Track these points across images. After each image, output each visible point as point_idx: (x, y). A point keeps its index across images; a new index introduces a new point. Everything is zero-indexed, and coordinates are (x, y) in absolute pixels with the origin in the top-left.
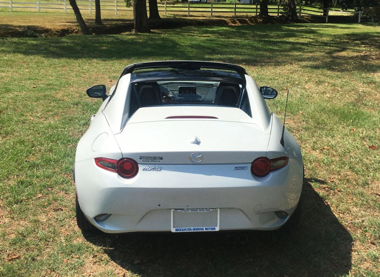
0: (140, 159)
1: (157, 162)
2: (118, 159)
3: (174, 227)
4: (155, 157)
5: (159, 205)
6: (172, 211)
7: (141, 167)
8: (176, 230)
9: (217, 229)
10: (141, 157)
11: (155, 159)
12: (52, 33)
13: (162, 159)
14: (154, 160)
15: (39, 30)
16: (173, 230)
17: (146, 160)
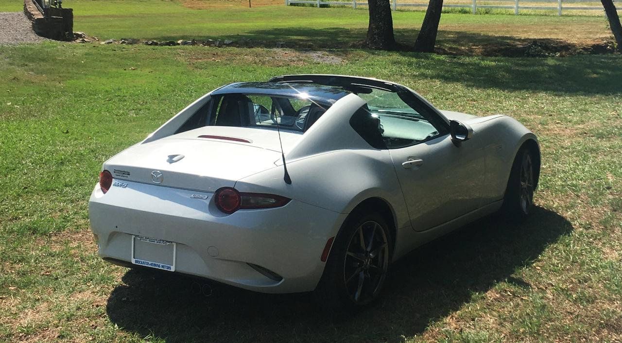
1: (125, 178)
3: (134, 258)
5: (117, 227)
6: (133, 237)
7: (114, 181)
8: (136, 261)
9: (173, 269)
11: (124, 174)
12: (575, 51)
13: (129, 175)
15: (552, 46)
16: (133, 262)
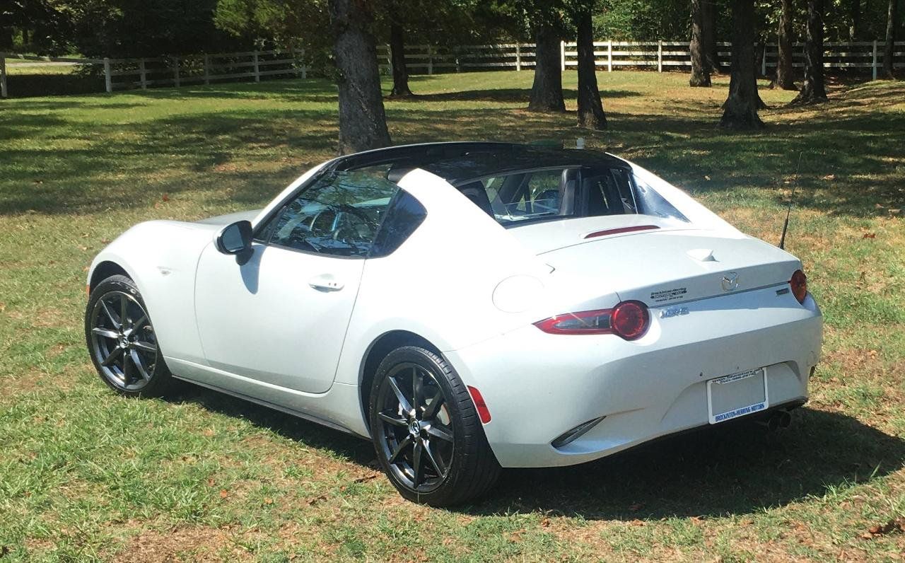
0: (653, 297)
1: (679, 300)
2: (613, 307)
3: (713, 415)
4: (675, 290)
5: (701, 375)
6: (709, 383)
7: (652, 312)
8: (717, 418)
10: (653, 294)
11: (675, 294)
13: (685, 292)
14: (674, 296)
16: (713, 421)
17: (661, 298)
